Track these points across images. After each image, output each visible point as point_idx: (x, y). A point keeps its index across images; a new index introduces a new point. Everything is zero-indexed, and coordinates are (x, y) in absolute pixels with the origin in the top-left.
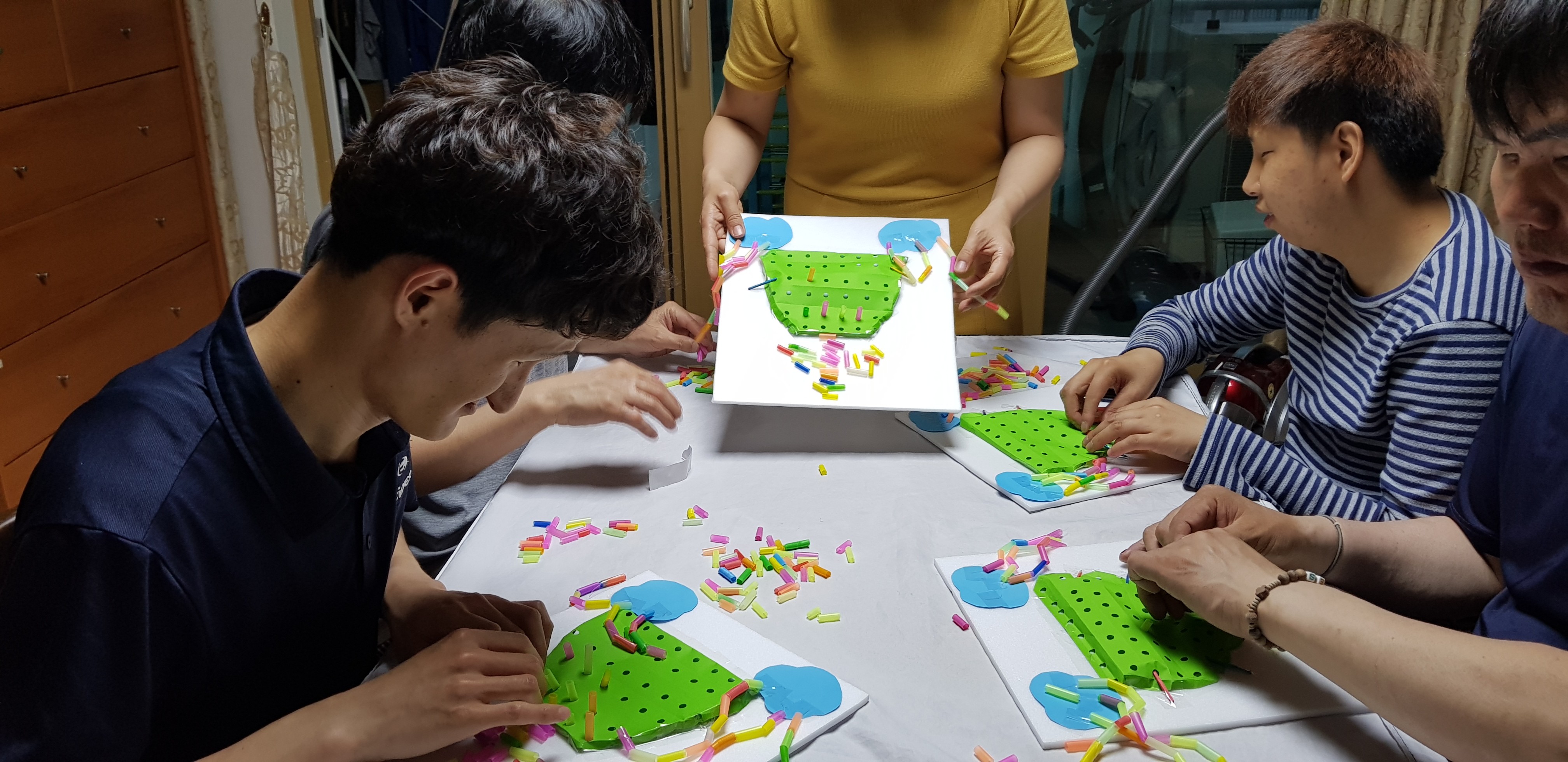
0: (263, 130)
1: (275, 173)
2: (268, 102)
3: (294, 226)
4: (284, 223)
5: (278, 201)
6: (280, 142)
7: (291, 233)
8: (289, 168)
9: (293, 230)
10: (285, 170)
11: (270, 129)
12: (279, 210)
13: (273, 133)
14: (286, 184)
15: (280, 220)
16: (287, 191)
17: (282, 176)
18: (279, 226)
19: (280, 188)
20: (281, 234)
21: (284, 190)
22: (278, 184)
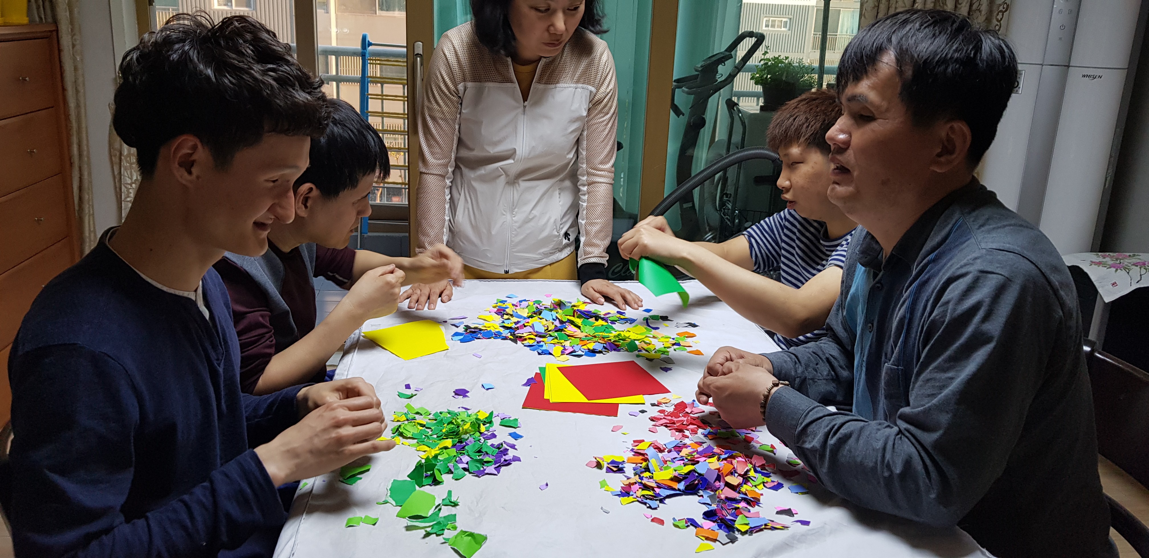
0: (115, 156)
1: (122, 186)
5: (123, 207)
6: (128, 164)
8: (133, 183)
10: (131, 185)
11: (121, 154)
13: (123, 158)
17: (128, 189)
19: (126, 198)
21: (128, 199)
22: (125, 195)
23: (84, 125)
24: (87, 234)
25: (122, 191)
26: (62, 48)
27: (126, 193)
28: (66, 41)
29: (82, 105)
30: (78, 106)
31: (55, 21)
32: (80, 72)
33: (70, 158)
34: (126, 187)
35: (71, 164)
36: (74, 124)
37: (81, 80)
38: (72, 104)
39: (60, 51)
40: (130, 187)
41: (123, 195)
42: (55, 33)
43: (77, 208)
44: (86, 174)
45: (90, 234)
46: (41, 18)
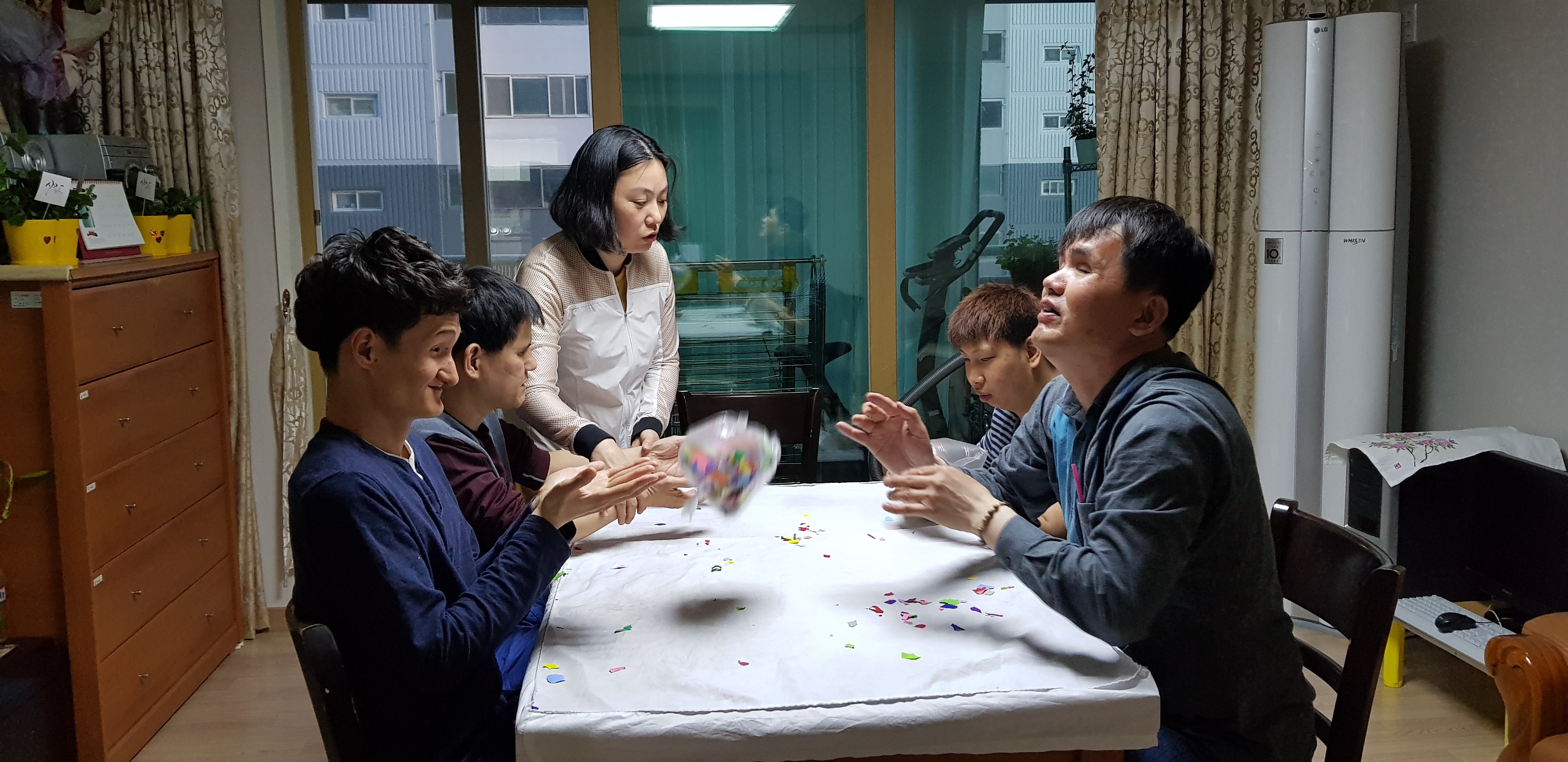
0: (276, 391)
1: (285, 425)
2: (284, 368)
6: (291, 400)
8: (296, 421)
10: (293, 422)
11: (283, 389)
13: (285, 393)
17: (290, 429)
23: (244, 360)
25: (284, 429)
26: (223, 276)
28: (227, 269)
29: (242, 338)
30: (238, 339)
31: (217, 248)
32: (241, 302)
33: (229, 395)
34: (288, 426)
35: (230, 403)
36: (234, 359)
37: (241, 310)
38: (233, 337)
39: (221, 280)
40: (292, 425)
41: (284, 434)
42: (216, 261)
43: (233, 451)
44: (244, 413)
46: (201, 247)
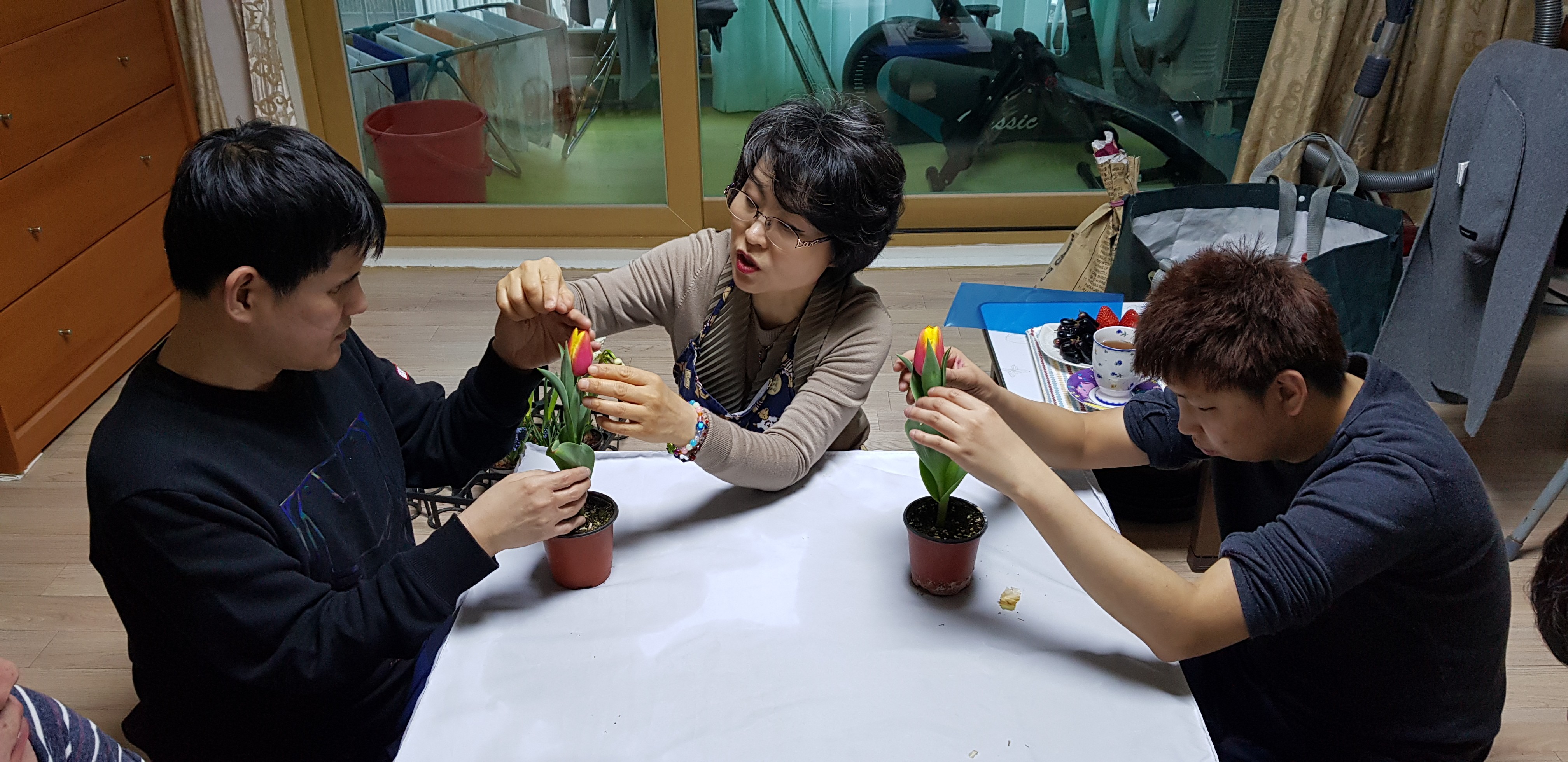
3: (266, 67)
4: (257, 64)
5: (248, 40)
7: (264, 75)
9: (266, 71)
12: (249, 51)
14: (256, 20)
15: (252, 61)
16: (258, 29)
18: (251, 68)
19: (249, 26)
20: (254, 75)
21: (254, 27)
22: (248, 21)
24: (201, 81)
25: (244, 15)
27: (250, 17)
34: (248, 9)
40: (255, 9)
41: (245, 20)
43: (182, 42)
45: (205, 81)
